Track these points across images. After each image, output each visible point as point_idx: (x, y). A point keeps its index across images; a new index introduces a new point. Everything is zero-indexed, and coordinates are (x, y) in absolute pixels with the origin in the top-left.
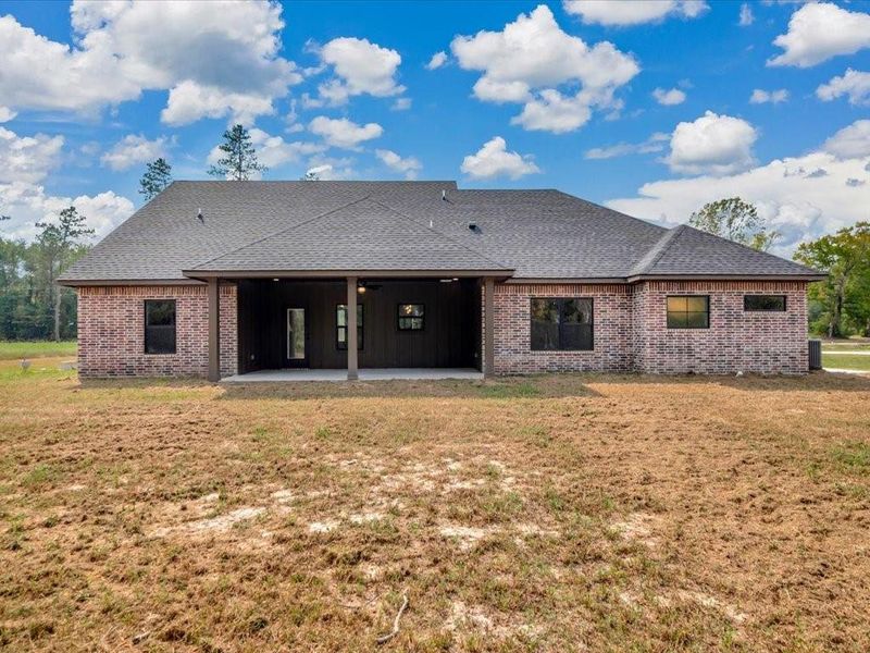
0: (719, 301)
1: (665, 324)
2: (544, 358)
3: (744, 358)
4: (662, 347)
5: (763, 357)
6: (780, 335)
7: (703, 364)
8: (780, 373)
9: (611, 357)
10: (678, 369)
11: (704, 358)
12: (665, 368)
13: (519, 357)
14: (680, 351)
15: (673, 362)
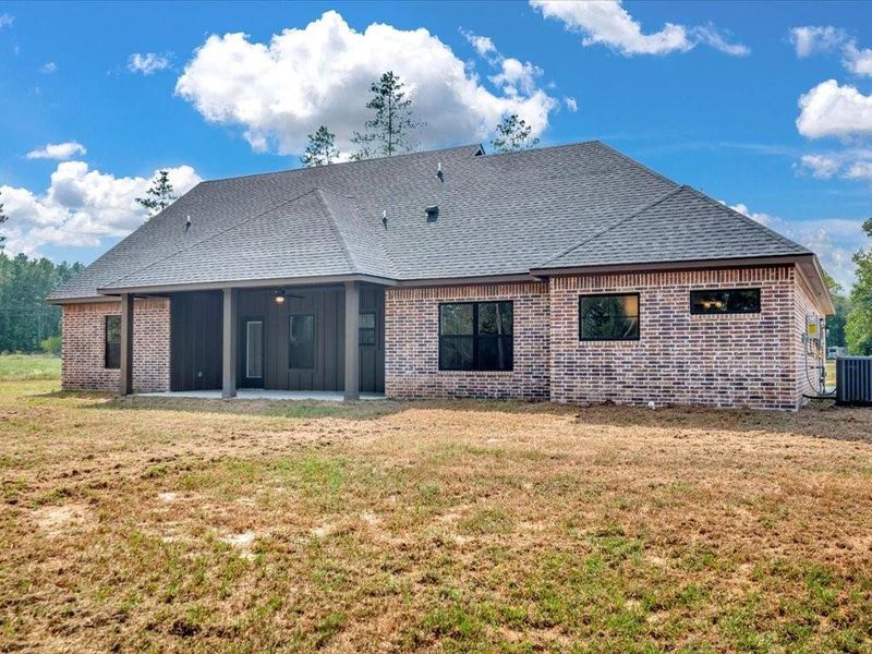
0: (652, 300)
1: (575, 335)
2: (454, 379)
3: (690, 383)
4: (571, 367)
5: (719, 383)
6: (748, 348)
7: (628, 391)
8: (745, 407)
9: (534, 380)
10: (592, 396)
11: (630, 383)
12: (575, 394)
13: (425, 378)
14: (596, 373)
15: (585, 387)
